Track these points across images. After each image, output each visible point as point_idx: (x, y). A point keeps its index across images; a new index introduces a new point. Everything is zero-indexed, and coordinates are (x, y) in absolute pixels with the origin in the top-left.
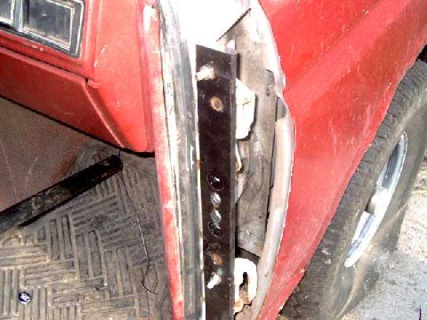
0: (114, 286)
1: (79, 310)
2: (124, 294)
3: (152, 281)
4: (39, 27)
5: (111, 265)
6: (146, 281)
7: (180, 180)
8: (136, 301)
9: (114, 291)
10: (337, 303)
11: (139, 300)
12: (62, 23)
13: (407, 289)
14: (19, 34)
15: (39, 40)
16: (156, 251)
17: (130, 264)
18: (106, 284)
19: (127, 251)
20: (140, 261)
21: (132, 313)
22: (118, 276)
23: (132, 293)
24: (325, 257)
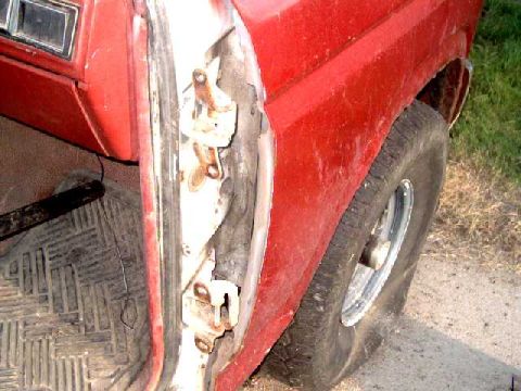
0: (89, 321)
1: (51, 344)
2: (101, 328)
3: (130, 317)
4: (33, 33)
5: (87, 300)
6: (125, 315)
7: (163, 190)
8: (113, 336)
9: (90, 326)
10: (332, 362)
11: (116, 335)
12: (56, 28)
13: (412, 356)
14: (14, 38)
15: (33, 44)
16: (136, 285)
17: (108, 299)
18: (81, 319)
19: (105, 285)
20: (119, 295)
21: (109, 347)
22: (95, 312)
23: (109, 327)
24: (318, 304)
